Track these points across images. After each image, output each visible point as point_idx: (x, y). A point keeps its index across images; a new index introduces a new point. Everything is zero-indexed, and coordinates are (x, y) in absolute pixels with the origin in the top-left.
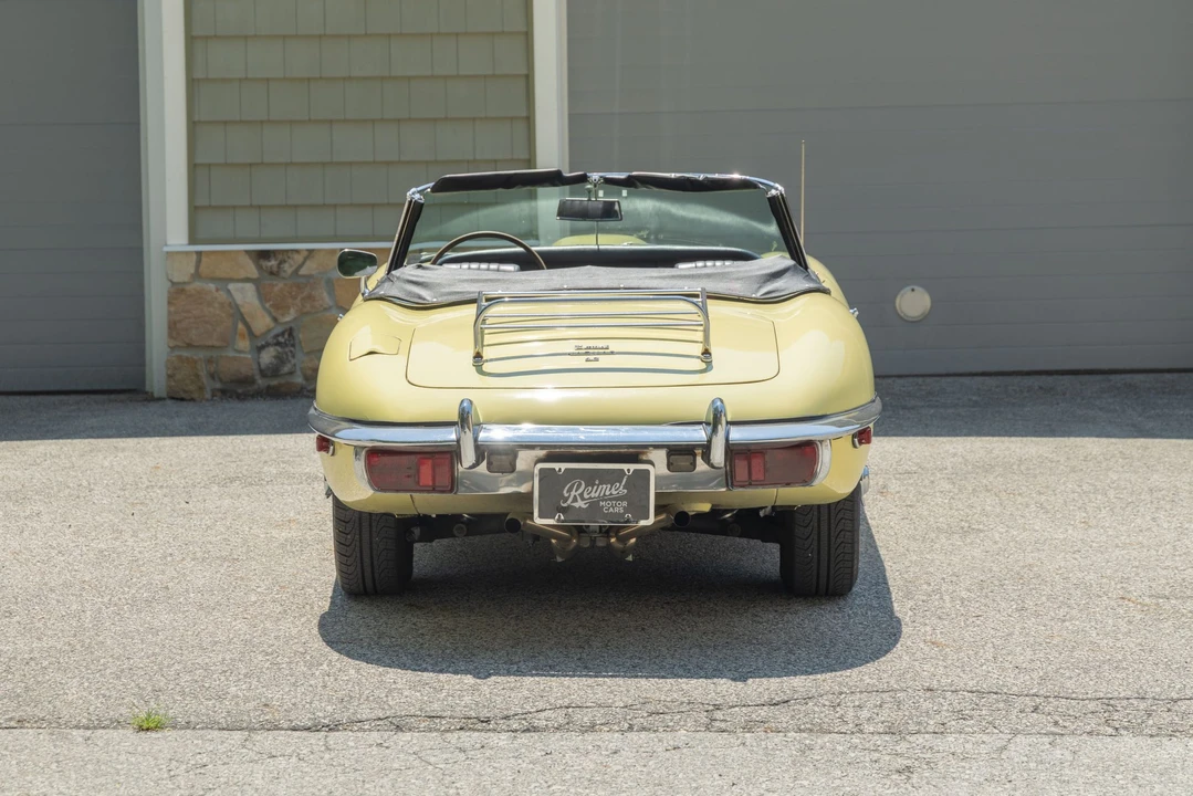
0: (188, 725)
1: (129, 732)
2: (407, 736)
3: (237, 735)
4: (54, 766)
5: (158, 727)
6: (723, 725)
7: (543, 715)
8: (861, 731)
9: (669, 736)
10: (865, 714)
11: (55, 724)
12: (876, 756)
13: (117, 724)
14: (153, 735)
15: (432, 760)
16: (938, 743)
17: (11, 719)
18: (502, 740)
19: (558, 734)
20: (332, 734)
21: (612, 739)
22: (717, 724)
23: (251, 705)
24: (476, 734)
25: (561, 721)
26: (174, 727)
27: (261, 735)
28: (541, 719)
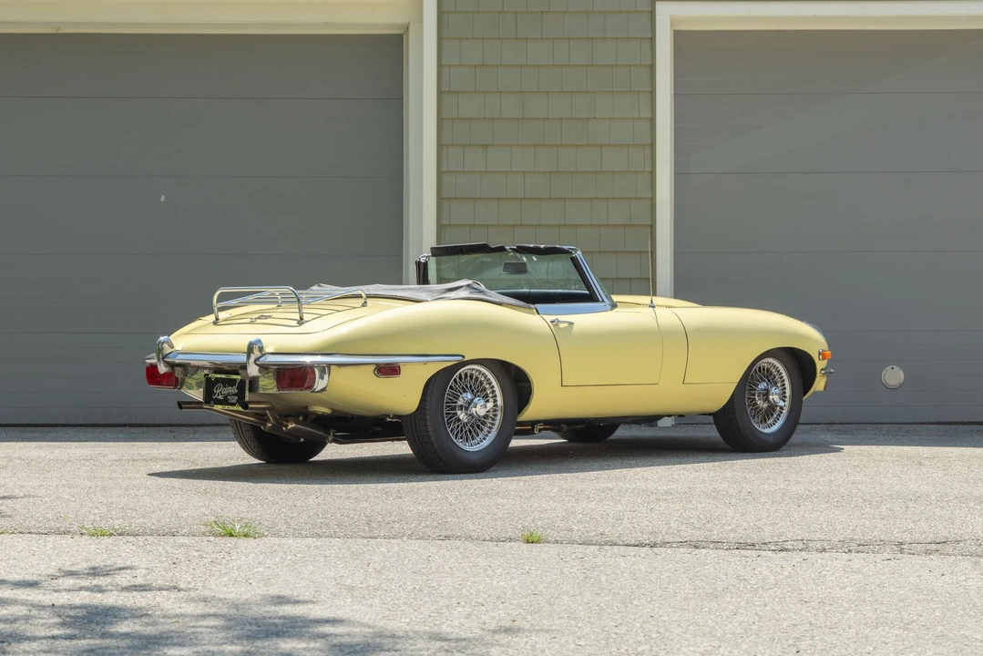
0: (557, 542)
1: (520, 544)
2: (703, 551)
5: (539, 541)
6: (910, 552)
13: (510, 539)
14: (536, 545)
17: (440, 536)
18: (767, 554)
19: (803, 553)
22: (906, 551)
25: (801, 546)
26: (549, 542)
27: (607, 547)
28: (788, 545)
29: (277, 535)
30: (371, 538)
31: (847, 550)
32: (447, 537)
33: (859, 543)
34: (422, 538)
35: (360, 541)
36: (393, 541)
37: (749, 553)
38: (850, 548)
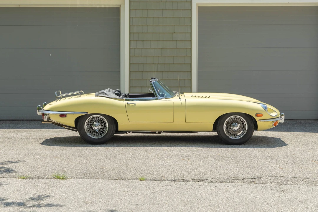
0: (149, 180)
1: (139, 181)
2: (189, 183)
3: (158, 182)
4: (127, 186)
5: (144, 180)
6: (246, 182)
7: (213, 179)
8: (272, 184)
9: (237, 184)
10: (272, 181)
11: (124, 179)
12: (276, 188)
13: (136, 179)
15: (195, 187)
16: (286, 186)
17: (117, 178)
18: (207, 184)
19: (216, 183)
20: (175, 182)
21: (227, 184)
22: (245, 182)
23: (159, 176)
24: (202, 183)
25: (216, 180)
26: (147, 180)
27: (162, 182)
29: (72, 178)
30: (98, 179)
31: (229, 182)
32: (119, 179)
33: (233, 179)
34: (112, 179)
35: (95, 180)
36: (103, 180)
38: (230, 181)
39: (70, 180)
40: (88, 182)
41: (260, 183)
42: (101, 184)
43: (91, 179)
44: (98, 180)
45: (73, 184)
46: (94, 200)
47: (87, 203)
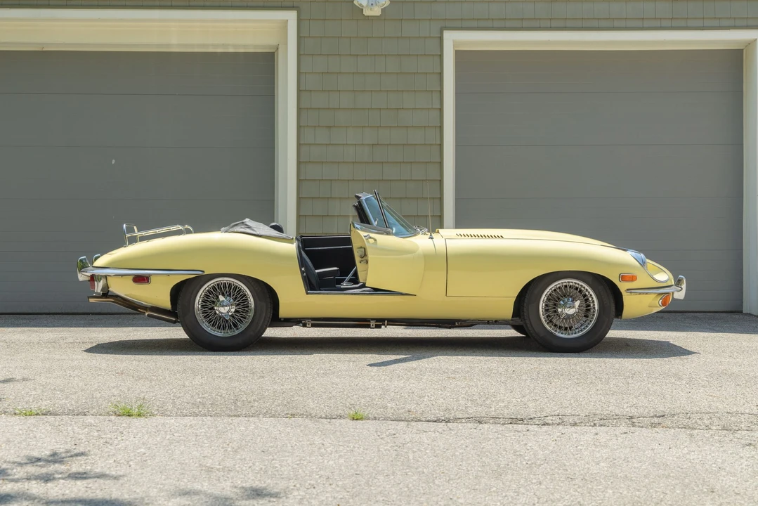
0: (375, 418)
1: (348, 420)
2: (486, 426)
3: (402, 424)
4: (320, 433)
5: (362, 419)
6: (640, 425)
7: (549, 418)
8: (711, 429)
11: (309, 416)
13: (341, 417)
14: (361, 421)
15: (507, 435)
17: (287, 414)
18: (534, 428)
19: (560, 427)
20: (448, 424)
21: (588, 430)
22: (637, 424)
25: (558, 421)
26: (369, 419)
27: (413, 424)
28: (549, 420)
29: (163, 414)
30: (235, 416)
31: (592, 424)
32: (293, 416)
33: (600, 417)
34: (273, 416)
35: (226, 419)
36: (251, 419)
37: (520, 427)
38: (595, 422)
39: (160, 419)
40: (209, 423)
41: (679, 428)
42: (247, 428)
43: (216, 415)
44: (236, 420)
45: (167, 426)
46: (229, 463)
47: (209, 470)
